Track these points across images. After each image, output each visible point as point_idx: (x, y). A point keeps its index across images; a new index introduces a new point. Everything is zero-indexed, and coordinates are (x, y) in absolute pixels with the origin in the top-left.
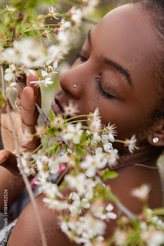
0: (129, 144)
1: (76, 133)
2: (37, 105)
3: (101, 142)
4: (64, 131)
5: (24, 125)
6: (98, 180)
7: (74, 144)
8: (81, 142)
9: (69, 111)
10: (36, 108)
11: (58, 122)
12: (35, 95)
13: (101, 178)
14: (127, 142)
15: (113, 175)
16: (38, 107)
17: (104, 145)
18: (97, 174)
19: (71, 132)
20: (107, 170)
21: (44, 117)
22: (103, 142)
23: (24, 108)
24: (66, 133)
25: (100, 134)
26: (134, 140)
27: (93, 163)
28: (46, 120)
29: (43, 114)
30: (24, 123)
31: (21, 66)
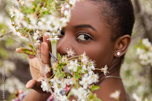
0: (103, 70)
1: (74, 66)
2: (49, 52)
3: (87, 70)
4: (68, 64)
5: (43, 64)
6: (89, 91)
7: (74, 72)
8: (77, 70)
9: (70, 53)
10: (50, 54)
11: (65, 60)
12: (48, 46)
13: (90, 90)
14: (102, 69)
15: (97, 88)
16: (51, 53)
17: (89, 72)
18: (88, 88)
19: (72, 65)
20: (93, 85)
21: (54, 58)
22: (88, 70)
23: (42, 54)
24: (69, 66)
25: (87, 66)
26: (106, 68)
27: (86, 81)
28: (56, 60)
29: (54, 57)
30: (43, 63)
31: (42, 30)
